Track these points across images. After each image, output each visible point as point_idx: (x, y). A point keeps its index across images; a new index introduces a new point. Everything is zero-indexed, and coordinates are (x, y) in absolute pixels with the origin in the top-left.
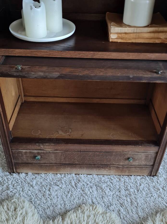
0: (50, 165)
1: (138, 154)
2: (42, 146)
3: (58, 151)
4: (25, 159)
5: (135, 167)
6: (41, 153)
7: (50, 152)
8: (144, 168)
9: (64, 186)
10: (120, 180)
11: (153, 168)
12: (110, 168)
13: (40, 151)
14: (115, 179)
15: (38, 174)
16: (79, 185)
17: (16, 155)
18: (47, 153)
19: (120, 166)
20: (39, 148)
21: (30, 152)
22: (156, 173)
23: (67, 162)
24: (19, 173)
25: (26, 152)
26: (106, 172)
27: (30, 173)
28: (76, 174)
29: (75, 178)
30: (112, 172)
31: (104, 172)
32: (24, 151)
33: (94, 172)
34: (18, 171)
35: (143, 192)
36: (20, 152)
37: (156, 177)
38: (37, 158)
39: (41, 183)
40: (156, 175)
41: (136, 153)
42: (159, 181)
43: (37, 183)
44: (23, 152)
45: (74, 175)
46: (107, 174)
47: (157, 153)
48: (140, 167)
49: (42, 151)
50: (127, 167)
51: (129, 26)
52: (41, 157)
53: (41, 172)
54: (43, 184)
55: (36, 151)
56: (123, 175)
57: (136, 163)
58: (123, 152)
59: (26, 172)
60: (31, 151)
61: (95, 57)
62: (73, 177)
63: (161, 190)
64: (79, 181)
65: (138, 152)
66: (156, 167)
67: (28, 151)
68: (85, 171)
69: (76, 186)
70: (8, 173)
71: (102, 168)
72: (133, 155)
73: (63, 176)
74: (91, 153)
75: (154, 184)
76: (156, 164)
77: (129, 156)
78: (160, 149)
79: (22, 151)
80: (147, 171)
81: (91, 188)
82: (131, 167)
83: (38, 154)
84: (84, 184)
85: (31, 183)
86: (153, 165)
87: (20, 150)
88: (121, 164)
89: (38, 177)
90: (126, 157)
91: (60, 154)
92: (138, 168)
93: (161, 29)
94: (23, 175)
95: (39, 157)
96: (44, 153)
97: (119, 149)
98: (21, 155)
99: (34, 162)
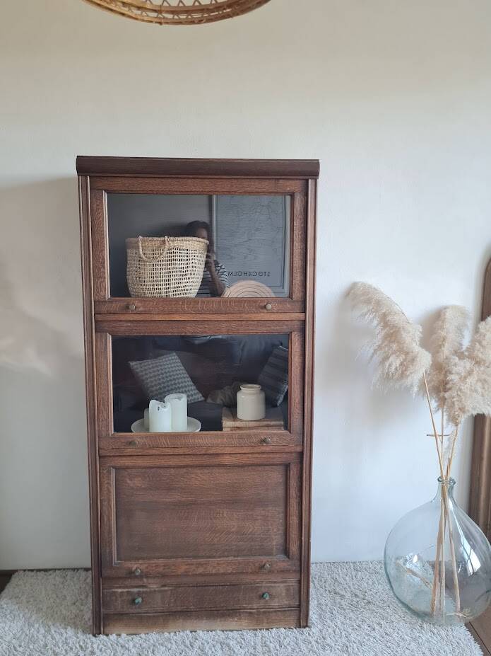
0: (154, 616)
1: (275, 587)
2: (145, 580)
3: (166, 588)
4: (119, 605)
5: (275, 611)
6: (143, 592)
7: (155, 591)
8: (288, 613)
9: (174, 647)
10: (256, 634)
11: (300, 611)
12: (240, 615)
13: (141, 590)
14: (248, 635)
15: (135, 635)
16: (197, 644)
17: (108, 598)
18: (151, 592)
19: (254, 611)
20: (141, 583)
21: (128, 592)
22: (307, 622)
23: (179, 609)
24: (107, 635)
25: (122, 592)
26: (234, 624)
27: (124, 635)
28: (191, 632)
29: (190, 635)
30: (245, 622)
31: (232, 623)
32: (120, 590)
33: (218, 623)
34: (107, 631)
35: (288, 647)
36: (114, 592)
37: (307, 628)
38: (136, 601)
39: (141, 645)
40: (307, 626)
41: (273, 585)
42: (311, 633)
43: (134, 646)
44: (117, 592)
45: (188, 632)
46: (236, 628)
47: (300, 582)
48: (282, 611)
49: (145, 590)
50: (264, 612)
51: (242, 420)
52: (143, 601)
53: (139, 631)
54: (144, 645)
55: (136, 590)
56: (260, 630)
57: (275, 604)
58: (255, 583)
59: (118, 633)
60: (129, 590)
61: (208, 452)
62: (187, 635)
63: (314, 643)
64: (197, 639)
65: (275, 582)
66: (303, 609)
67: (126, 590)
68: (204, 623)
69: (192, 646)
70: (91, 636)
71: (229, 615)
72: (268, 587)
73: (172, 634)
74: (212, 588)
75: (304, 637)
76: (303, 604)
77: (263, 590)
78: (302, 575)
79: (116, 590)
80: (293, 618)
81: (214, 646)
82: (269, 612)
83: (139, 594)
84: (204, 642)
85: (127, 645)
86: (299, 606)
87: (113, 590)
88: (255, 606)
89: (136, 638)
90: (260, 593)
91: (169, 592)
92: (279, 613)
93: (273, 423)
94: (113, 637)
95: (139, 600)
96: (146, 593)
97: (248, 578)
98: (114, 598)
99: (132, 611)
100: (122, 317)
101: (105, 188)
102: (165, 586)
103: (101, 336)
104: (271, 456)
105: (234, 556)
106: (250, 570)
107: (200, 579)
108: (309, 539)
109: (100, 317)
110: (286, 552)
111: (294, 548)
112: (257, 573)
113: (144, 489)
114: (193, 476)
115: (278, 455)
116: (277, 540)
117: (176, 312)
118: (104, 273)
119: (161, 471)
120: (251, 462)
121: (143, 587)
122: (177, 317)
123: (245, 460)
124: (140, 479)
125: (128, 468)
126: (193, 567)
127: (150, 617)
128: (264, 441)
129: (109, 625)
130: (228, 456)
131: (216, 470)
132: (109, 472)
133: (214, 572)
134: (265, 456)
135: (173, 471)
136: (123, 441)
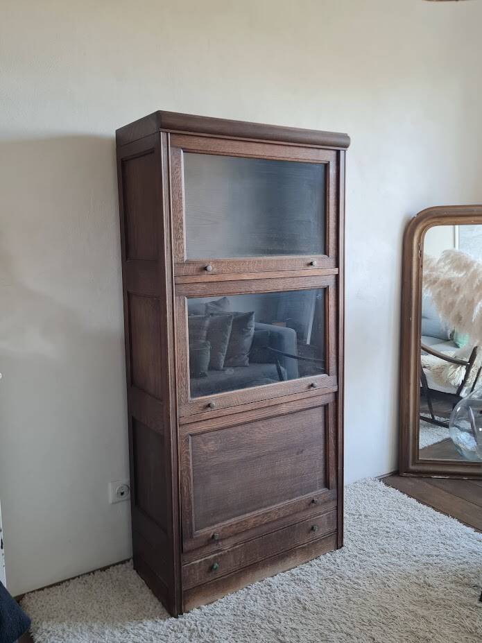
0: (228, 578)
1: (320, 518)
2: (221, 543)
3: (238, 546)
4: (198, 577)
5: (321, 541)
6: (219, 556)
7: (228, 552)
8: (329, 539)
11: (337, 535)
12: (295, 553)
13: (217, 554)
15: (214, 602)
17: (187, 574)
18: (225, 554)
19: (306, 545)
20: (216, 548)
21: (205, 561)
22: (342, 542)
23: (249, 563)
24: (188, 613)
25: (200, 562)
26: (291, 562)
27: (204, 606)
28: (260, 581)
30: (299, 558)
31: (290, 562)
32: (198, 561)
34: (187, 608)
36: (193, 565)
37: (344, 548)
38: (215, 567)
40: (343, 545)
41: (318, 517)
44: (195, 564)
45: (258, 583)
46: (294, 566)
47: (337, 507)
48: (325, 538)
49: (220, 553)
50: (313, 544)
52: (219, 565)
53: (216, 597)
55: (212, 556)
57: (321, 533)
58: (305, 519)
60: (207, 558)
61: (270, 404)
65: (319, 514)
66: (340, 531)
67: (203, 559)
68: (269, 570)
70: (173, 618)
71: (287, 556)
72: (316, 520)
73: (245, 590)
74: (274, 534)
76: (340, 527)
77: (312, 524)
79: (195, 562)
80: (332, 543)
82: (316, 542)
83: (216, 559)
86: (337, 529)
87: (193, 563)
88: (306, 541)
89: (218, 604)
90: (310, 527)
91: (240, 550)
92: (323, 541)
94: (196, 611)
95: (217, 565)
96: (221, 556)
97: (300, 517)
98: (193, 570)
99: (208, 579)
100: (199, 279)
101: (183, 146)
102: (236, 544)
103: (180, 300)
104: (316, 399)
105: (290, 499)
106: (303, 508)
107: (265, 528)
108: (343, 468)
109: (179, 280)
110: (326, 484)
111: (332, 479)
112: (307, 509)
113: (217, 451)
114: (256, 430)
115: (320, 398)
116: (319, 476)
117: (244, 272)
118: (182, 234)
119: (231, 431)
120: (301, 408)
121: (218, 551)
122: (245, 277)
123: (298, 406)
124: (213, 442)
125: (203, 433)
126: (260, 518)
127: (224, 579)
128: (312, 385)
129: (189, 601)
130: (284, 406)
131: (274, 420)
132: (187, 441)
133: (276, 517)
134: (311, 400)
135: (239, 428)
136: (200, 405)
